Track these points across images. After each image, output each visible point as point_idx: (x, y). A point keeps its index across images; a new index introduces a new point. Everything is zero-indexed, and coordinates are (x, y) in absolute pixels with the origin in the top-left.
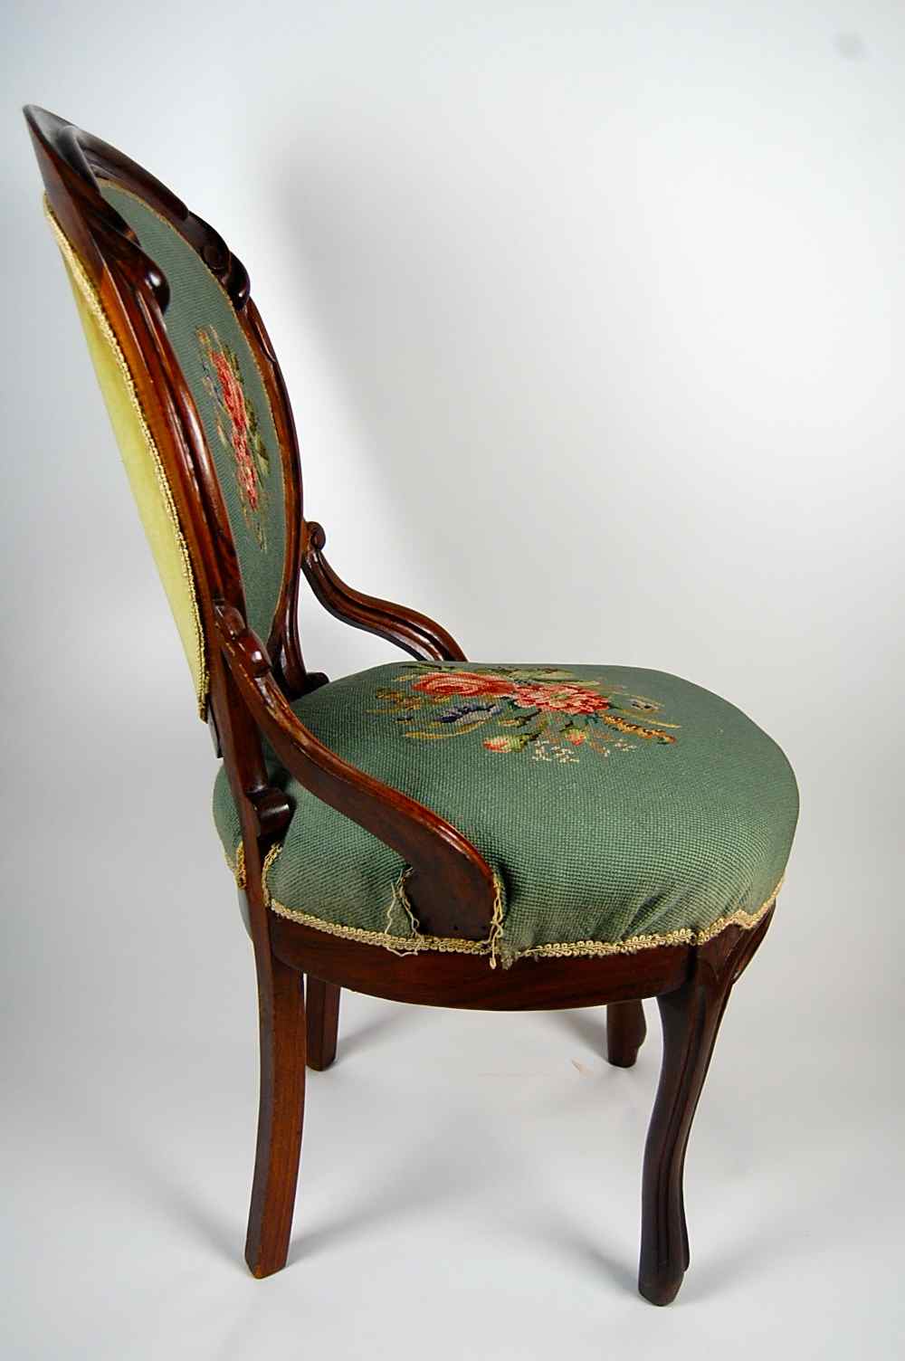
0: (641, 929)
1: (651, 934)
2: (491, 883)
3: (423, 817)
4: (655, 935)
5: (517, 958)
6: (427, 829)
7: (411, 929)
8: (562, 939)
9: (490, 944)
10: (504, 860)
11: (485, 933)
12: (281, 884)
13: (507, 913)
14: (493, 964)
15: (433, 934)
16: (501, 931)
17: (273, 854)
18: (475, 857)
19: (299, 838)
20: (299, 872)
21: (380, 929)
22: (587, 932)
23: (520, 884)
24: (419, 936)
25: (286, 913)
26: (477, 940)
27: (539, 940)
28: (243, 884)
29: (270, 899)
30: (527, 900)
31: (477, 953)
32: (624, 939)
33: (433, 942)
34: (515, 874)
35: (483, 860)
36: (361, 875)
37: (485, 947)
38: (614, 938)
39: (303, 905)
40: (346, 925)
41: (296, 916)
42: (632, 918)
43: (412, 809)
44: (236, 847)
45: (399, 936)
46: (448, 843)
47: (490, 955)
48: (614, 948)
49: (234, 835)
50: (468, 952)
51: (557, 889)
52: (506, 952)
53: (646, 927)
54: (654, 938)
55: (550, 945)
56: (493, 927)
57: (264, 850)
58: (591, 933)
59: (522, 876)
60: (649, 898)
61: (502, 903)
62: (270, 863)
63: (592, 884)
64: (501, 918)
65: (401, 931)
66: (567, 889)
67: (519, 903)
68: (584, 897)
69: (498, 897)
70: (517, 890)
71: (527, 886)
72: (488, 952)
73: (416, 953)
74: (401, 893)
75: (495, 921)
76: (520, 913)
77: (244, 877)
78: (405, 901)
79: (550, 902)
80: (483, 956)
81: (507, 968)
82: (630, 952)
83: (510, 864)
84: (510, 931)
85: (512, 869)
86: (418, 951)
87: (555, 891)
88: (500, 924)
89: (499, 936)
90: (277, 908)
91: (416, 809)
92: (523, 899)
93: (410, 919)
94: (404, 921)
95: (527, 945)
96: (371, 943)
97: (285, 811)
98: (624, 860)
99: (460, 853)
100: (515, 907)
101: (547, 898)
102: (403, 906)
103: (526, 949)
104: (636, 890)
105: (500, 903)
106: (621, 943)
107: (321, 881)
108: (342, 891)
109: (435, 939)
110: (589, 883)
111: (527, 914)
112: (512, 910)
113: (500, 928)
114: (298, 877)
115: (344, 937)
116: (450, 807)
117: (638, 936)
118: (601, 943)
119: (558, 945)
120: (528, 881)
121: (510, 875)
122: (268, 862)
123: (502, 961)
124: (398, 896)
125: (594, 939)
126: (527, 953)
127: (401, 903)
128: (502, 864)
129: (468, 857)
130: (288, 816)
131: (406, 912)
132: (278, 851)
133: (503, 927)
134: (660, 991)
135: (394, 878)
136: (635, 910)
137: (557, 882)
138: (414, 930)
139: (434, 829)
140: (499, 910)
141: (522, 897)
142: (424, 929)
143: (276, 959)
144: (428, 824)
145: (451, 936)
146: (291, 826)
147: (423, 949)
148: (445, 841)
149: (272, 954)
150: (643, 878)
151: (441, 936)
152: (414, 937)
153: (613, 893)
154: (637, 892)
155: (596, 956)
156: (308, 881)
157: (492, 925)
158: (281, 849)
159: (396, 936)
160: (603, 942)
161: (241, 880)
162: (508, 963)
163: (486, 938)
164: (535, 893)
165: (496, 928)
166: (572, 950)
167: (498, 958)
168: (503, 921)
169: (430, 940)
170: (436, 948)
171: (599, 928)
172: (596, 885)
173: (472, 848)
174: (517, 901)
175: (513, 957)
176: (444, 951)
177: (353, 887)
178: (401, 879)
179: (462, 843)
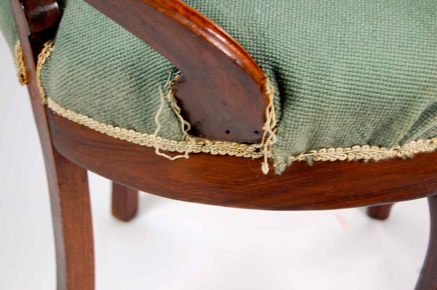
0: (420, 134)
1: (430, 138)
2: (263, 89)
3: (188, 18)
4: (433, 139)
5: (290, 163)
6: (191, 31)
7: (181, 132)
8: (337, 144)
9: (263, 148)
10: (278, 63)
11: (257, 137)
12: (53, 84)
13: (281, 119)
14: (265, 169)
15: (204, 137)
16: (274, 138)
17: (46, 53)
18: (246, 61)
19: (67, 37)
20: (69, 72)
21: (150, 131)
22: (363, 137)
23: (295, 89)
24: (190, 139)
25: (61, 111)
26: (249, 144)
27: (313, 145)
28: (24, 81)
29: (46, 97)
30: (301, 106)
31: (249, 156)
32: (401, 143)
33: (204, 145)
34: (290, 78)
35: (255, 64)
36: (129, 77)
37: (258, 150)
38: (392, 143)
39: (75, 105)
40: (117, 126)
41: (70, 115)
42: (412, 123)
43: (176, 10)
44: (14, 44)
45: (170, 138)
46: (215, 47)
47: (262, 159)
48: (389, 153)
49: (13, 33)
50: (240, 155)
51: (335, 95)
52: (278, 157)
53: (424, 132)
54: (432, 142)
55: (324, 150)
56: (265, 133)
57: (36, 49)
58: (367, 138)
59: (297, 80)
60: (431, 104)
61: (275, 109)
62: (43, 62)
63: (372, 90)
64: (274, 124)
65: (171, 134)
66: (345, 94)
67: (293, 109)
68: (363, 103)
69: (271, 104)
70: (291, 95)
71: (303, 91)
72: (260, 156)
73: (186, 156)
74: (170, 96)
75: (267, 127)
76: (294, 119)
77: (24, 74)
78: (174, 105)
79: (326, 109)
80: (255, 159)
81: (280, 173)
82: (406, 156)
83: (284, 67)
84: (284, 137)
85: (287, 73)
86: (190, 154)
87: (333, 97)
88: (273, 130)
89: (272, 143)
90: (53, 106)
91: (181, 10)
92: (298, 106)
93: (180, 122)
94: (173, 125)
95: (300, 150)
96: (142, 144)
97: (55, 9)
98: (407, 64)
99: (228, 57)
100: (289, 113)
101: (323, 104)
102: (172, 110)
103: (299, 154)
104: (419, 96)
105: (273, 109)
106: (399, 147)
107: (89, 82)
108: (111, 92)
109: (207, 142)
110: (368, 89)
111: (301, 120)
112: (286, 116)
113: (272, 134)
114: (68, 77)
115: (116, 137)
116: (222, 5)
117: (416, 141)
118: (377, 148)
119: (333, 149)
120: (303, 86)
121: (284, 80)
122: (41, 60)
123: (275, 166)
124: (166, 99)
125: (370, 143)
126: (301, 158)
127: (170, 106)
128: (277, 68)
129: (238, 62)
130: (58, 15)
131: (176, 115)
132: (51, 49)
133: (276, 133)
134: (431, 192)
135: (163, 80)
136: (416, 116)
137: (334, 88)
138: (185, 133)
139: (201, 32)
140: (272, 116)
141: (297, 103)
142: (195, 132)
143: (57, 153)
144: (194, 26)
145: (223, 139)
146: (61, 25)
147: (195, 151)
148: (212, 45)
149: (54, 148)
150: (427, 84)
151: (212, 139)
152: (185, 140)
153: (393, 99)
154: (419, 98)
155: (371, 161)
156: (77, 82)
157: (264, 131)
158: (54, 47)
159: (167, 138)
160: (380, 147)
161: (22, 76)
162: (280, 168)
163: (259, 142)
164: (310, 99)
165: (268, 135)
166: (347, 154)
167: (271, 162)
168: (276, 127)
169: (202, 143)
170: (207, 151)
171: (376, 134)
172: (376, 90)
173: (242, 52)
174: (292, 106)
175: (286, 162)
176: (216, 153)
177: (121, 90)
178: (169, 82)
179: (232, 46)
